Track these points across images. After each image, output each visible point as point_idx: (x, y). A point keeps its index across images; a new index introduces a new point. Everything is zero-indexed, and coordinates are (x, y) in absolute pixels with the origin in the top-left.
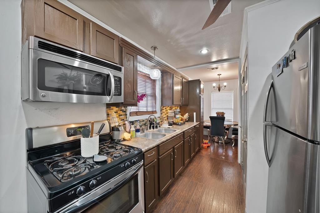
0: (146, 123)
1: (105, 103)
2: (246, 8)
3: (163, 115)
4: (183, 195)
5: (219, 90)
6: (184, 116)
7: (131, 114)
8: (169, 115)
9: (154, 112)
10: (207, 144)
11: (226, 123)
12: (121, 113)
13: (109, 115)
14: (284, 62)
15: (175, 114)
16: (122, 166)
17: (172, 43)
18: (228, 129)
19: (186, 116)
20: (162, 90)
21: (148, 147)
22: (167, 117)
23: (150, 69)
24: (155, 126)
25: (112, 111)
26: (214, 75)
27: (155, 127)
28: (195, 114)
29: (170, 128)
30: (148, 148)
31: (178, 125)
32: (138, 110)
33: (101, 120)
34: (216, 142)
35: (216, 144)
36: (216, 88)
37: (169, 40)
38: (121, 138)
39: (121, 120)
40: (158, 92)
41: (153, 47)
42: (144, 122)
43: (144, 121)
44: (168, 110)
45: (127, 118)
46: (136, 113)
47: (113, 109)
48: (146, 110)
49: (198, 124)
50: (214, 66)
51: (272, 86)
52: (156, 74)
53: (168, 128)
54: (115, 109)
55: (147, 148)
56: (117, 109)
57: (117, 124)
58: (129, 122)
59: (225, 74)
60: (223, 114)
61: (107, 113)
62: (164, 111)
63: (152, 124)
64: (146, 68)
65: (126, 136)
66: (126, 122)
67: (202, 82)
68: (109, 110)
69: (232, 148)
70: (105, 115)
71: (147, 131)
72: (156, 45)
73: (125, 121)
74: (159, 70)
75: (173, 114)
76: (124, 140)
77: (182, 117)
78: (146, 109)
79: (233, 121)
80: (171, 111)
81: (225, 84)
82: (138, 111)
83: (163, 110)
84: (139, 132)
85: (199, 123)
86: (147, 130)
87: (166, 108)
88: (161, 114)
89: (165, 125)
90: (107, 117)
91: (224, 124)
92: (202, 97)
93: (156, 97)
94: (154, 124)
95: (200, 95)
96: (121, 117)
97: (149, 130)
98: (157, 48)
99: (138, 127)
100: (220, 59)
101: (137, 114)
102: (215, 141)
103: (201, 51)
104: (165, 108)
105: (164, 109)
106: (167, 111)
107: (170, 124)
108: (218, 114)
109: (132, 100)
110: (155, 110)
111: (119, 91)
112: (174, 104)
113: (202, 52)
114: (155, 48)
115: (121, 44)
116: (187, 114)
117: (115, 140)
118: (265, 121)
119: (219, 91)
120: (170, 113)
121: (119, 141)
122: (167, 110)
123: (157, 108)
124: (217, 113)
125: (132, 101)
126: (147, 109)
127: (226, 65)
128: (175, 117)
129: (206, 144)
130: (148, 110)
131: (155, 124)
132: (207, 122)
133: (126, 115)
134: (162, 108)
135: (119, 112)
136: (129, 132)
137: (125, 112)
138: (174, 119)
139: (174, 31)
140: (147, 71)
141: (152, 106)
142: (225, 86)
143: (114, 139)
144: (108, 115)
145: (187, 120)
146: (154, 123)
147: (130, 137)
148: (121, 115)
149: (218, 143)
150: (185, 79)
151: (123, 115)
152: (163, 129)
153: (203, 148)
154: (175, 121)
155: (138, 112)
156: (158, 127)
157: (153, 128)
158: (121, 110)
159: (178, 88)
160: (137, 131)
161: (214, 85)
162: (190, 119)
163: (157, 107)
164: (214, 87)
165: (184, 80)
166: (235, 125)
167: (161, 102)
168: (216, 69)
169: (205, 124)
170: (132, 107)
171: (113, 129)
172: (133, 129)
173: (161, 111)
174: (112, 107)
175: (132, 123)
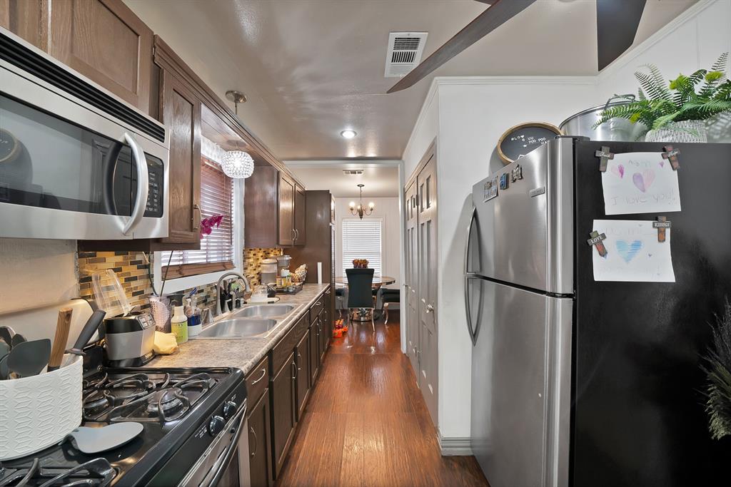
0: (209, 296)
1: (71, 241)
2: (436, 78)
3: (248, 271)
4: (324, 454)
5: (361, 215)
6: (296, 272)
7: (168, 272)
8: (264, 272)
9: (225, 266)
10: (342, 327)
11: (375, 281)
12: (133, 271)
13: (89, 279)
14: (503, 180)
15: (279, 268)
16: (202, 435)
17: (286, 98)
18: (375, 293)
19: (301, 270)
20: (248, 207)
21: (252, 360)
22: (258, 276)
23: (217, 149)
24: (234, 300)
25: (100, 266)
26: (351, 184)
27: (234, 305)
28: (320, 265)
29: (273, 302)
30: (253, 363)
31: (288, 293)
32: (182, 260)
33: (56, 299)
34: (355, 321)
35: (355, 325)
36: (355, 212)
37: (281, 89)
38: (145, 351)
39: (134, 294)
40: (236, 212)
41: (232, 92)
42: (202, 295)
43: (202, 291)
44: (260, 258)
45: (152, 286)
46: (178, 268)
47: (104, 260)
48: (205, 261)
49: (328, 288)
50: (352, 166)
51: (475, 215)
52: (239, 165)
53: (269, 303)
54: (112, 259)
55: (249, 363)
56: (120, 259)
57: (126, 309)
58: (168, 297)
59: (372, 185)
60: (365, 262)
61: (81, 273)
62: (251, 260)
63: (226, 297)
64: (208, 144)
65: (162, 341)
66: (154, 299)
67: (333, 197)
68: (90, 262)
69: (385, 327)
70: (73, 283)
71: (216, 318)
72: (242, 90)
73: (148, 296)
74: (249, 156)
75: (275, 267)
76: (156, 355)
77: (292, 274)
78: (205, 256)
79: (381, 275)
80: (268, 261)
81: (371, 205)
82: (181, 263)
83: (250, 258)
84: (198, 324)
85: (329, 284)
86: (215, 314)
87: (254, 255)
88: (245, 269)
89: (260, 297)
90: (82, 287)
91: (371, 284)
92: (333, 228)
93: (231, 224)
94: (231, 297)
95: (331, 224)
96: (133, 284)
97: (221, 315)
98: (245, 100)
99: (194, 310)
100: (359, 155)
101: (184, 272)
102: (354, 319)
103: (343, 132)
104: (252, 252)
105: (251, 255)
106: (259, 262)
107: (271, 294)
108: (357, 263)
109: (186, 230)
110: (227, 259)
111: (155, 200)
112: (281, 243)
113: (343, 134)
114: (238, 97)
115: (157, 58)
116: (303, 267)
117: (119, 361)
118: (467, 271)
119: (361, 218)
120: (267, 265)
121: (138, 361)
122: (258, 259)
123: (233, 254)
124: (354, 262)
125: (186, 233)
126: (207, 258)
127: (372, 167)
128: (279, 274)
129: (339, 328)
130: (211, 260)
131: (234, 298)
132: (342, 282)
133: (150, 276)
134: (246, 253)
135: (125, 270)
136: (168, 329)
137: (147, 267)
138: (277, 279)
139: (299, 71)
140: (210, 151)
141: (221, 250)
142: (372, 210)
143: (117, 358)
144: (85, 280)
145: (304, 280)
146: (232, 293)
147: (175, 345)
148: (135, 279)
149: (358, 321)
150: (300, 186)
151: (141, 277)
152: (258, 306)
153: (334, 337)
154: (280, 283)
155: (185, 267)
156: (242, 303)
157: (231, 309)
158: (132, 263)
159: (286, 205)
160: (193, 321)
161: (352, 204)
162: (310, 278)
163: (233, 251)
164: (352, 209)
165: (297, 188)
166: (388, 283)
167: (245, 239)
168: (359, 173)
169: (338, 285)
170: (175, 253)
171: (110, 327)
172: (179, 316)
173: (244, 261)
174: (100, 254)
175: (176, 299)
